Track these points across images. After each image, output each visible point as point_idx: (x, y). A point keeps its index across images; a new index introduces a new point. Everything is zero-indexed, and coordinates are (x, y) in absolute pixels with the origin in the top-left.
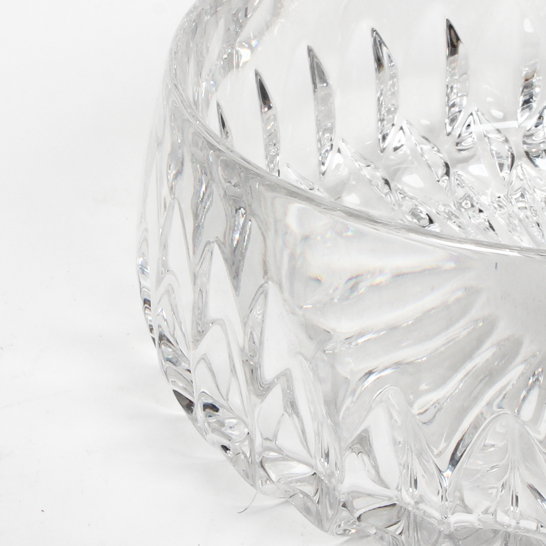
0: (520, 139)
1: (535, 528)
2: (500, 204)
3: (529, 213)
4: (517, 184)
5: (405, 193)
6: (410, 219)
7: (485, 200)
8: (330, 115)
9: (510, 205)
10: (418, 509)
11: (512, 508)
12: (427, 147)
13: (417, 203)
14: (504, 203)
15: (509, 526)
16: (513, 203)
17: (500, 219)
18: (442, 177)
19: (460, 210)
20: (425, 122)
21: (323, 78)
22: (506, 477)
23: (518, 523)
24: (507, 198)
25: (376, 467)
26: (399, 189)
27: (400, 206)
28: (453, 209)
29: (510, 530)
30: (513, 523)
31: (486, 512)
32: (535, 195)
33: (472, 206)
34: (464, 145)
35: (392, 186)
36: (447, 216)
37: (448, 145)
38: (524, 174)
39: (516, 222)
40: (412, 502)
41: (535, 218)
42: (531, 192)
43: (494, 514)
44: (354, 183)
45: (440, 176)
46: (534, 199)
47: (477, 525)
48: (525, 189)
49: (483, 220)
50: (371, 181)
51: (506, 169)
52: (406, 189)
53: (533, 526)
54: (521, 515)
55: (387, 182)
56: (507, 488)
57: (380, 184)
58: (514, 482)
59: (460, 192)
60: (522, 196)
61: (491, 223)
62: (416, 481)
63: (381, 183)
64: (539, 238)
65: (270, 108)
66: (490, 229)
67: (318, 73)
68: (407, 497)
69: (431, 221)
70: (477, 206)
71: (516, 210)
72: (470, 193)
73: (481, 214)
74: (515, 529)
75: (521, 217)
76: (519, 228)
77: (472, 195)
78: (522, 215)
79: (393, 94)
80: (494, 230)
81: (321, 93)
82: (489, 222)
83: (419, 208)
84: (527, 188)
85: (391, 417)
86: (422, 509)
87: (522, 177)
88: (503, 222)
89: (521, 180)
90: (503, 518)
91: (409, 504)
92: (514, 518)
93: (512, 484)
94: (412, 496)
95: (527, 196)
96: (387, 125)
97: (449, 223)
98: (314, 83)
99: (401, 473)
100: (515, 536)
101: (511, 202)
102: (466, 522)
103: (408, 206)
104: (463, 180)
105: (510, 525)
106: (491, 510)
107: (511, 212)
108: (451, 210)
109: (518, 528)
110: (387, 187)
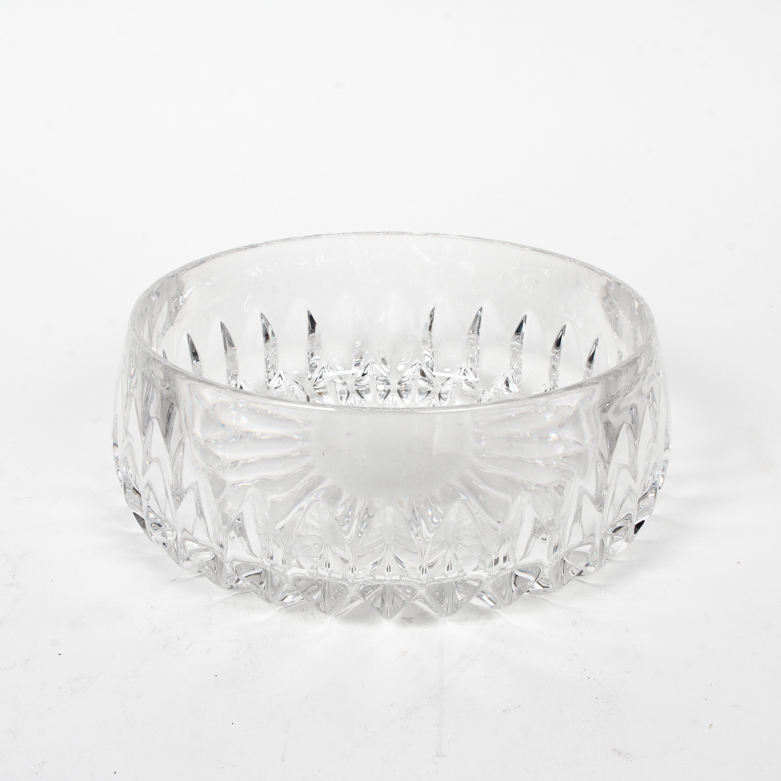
0: (353, 383)
8: (236, 366)
11: (326, 568)
12: (296, 386)
15: (325, 577)
20: (295, 372)
21: (232, 345)
23: (330, 575)
25: (249, 545)
30: (327, 575)
31: (312, 568)
34: (319, 386)
37: (309, 386)
43: (316, 570)
47: (308, 575)
51: (344, 400)
53: (340, 577)
54: (332, 571)
65: (198, 360)
67: (228, 342)
74: (328, 578)
79: (275, 356)
81: (229, 354)
85: (257, 522)
90: (320, 571)
92: (328, 573)
96: (271, 374)
98: (226, 349)
99: (263, 551)
100: (329, 581)
102: (302, 574)
106: (315, 568)
109: (331, 578)
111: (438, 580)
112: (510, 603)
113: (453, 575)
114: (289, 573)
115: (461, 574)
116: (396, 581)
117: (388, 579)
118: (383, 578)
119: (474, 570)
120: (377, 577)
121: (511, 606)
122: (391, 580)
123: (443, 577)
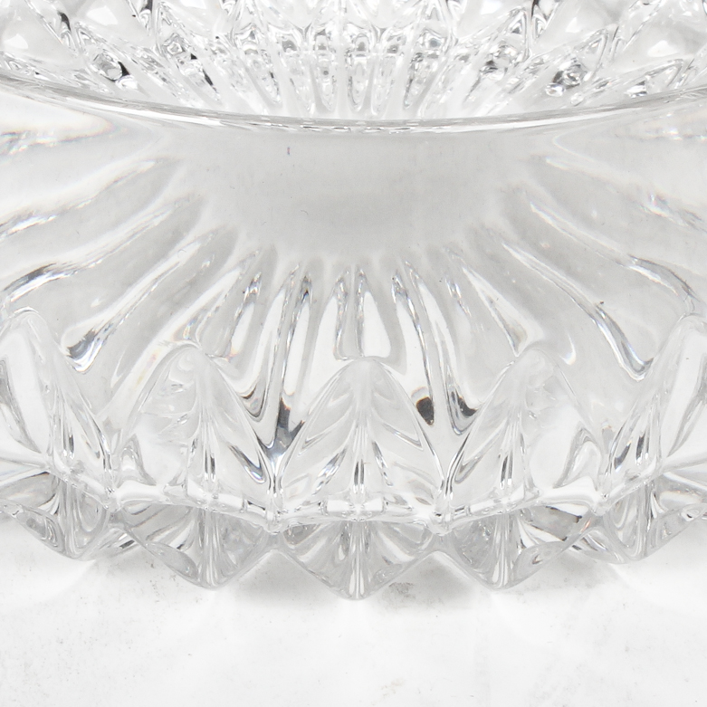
1: (240, 506)
2: (222, 47)
3: (260, 59)
4: (245, 19)
5: (90, 32)
6: (96, 70)
7: (199, 42)
9: (234, 48)
10: (77, 480)
11: (206, 475)
13: (105, 47)
14: (227, 46)
15: (203, 502)
16: (239, 46)
17: (220, 68)
18: (142, 10)
19: (165, 56)
22: (197, 432)
23: (215, 498)
24: (230, 39)
25: (20, 422)
26: (81, 27)
27: (82, 51)
28: (156, 56)
29: (205, 507)
30: (209, 498)
31: (174, 482)
32: (269, 34)
33: (184, 50)
35: (71, 23)
36: (147, 65)
38: (254, 5)
39: (242, 72)
40: (68, 471)
41: (267, 66)
42: (264, 30)
43: (184, 484)
44: (19, 19)
45: (138, 8)
46: (267, 39)
47: (164, 500)
48: (255, 26)
49: (197, 70)
50: (42, 17)
52: (91, 28)
53: (237, 502)
54: (219, 485)
55: (65, 18)
56: (199, 446)
57: (55, 20)
58: (208, 439)
59: (166, 31)
60: (252, 35)
61: (208, 74)
62: (71, 440)
63: (57, 20)
64: (273, 95)
66: (205, 81)
68: (61, 464)
69: (125, 72)
70: (189, 51)
71: (242, 56)
72: (180, 32)
73: (194, 61)
74: (211, 505)
75: (249, 65)
76: (245, 81)
77: (182, 35)
78: (249, 63)
80: (211, 83)
82: (204, 71)
83: (109, 53)
84: (259, 25)
86: (83, 482)
87: (252, 9)
88: (223, 73)
89: (251, 13)
91: (64, 473)
92: (210, 491)
93: (205, 442)
94: (68, 462)
95: (258, 36)
97: (150, 74)
99: (51, 428)
100: (212, 515)
101: (236, 45)
102: (147, 497)
103: (92, 50)
104: (170, 15)
105: (205, 501)
106: (181, 480)
107: (235, 59)
108: (153, 56)
109: (217, 505)
110: (64, 26)
111: (478, 513)
112: (645, 554)
113: (512, 495)
114: (119, 494)
115: (530, 495)
116: (375, 513)
117: (358, 509)
118: (344, 506)
119: (558, 485)
120: (333, 506)
121: (646, 559)
122: (364, 513)
123: (490, 503)
